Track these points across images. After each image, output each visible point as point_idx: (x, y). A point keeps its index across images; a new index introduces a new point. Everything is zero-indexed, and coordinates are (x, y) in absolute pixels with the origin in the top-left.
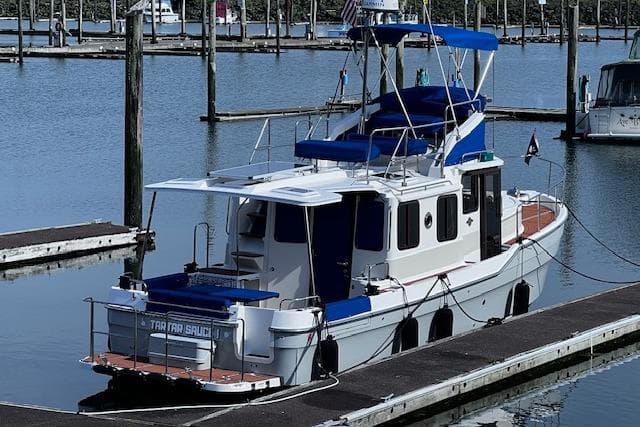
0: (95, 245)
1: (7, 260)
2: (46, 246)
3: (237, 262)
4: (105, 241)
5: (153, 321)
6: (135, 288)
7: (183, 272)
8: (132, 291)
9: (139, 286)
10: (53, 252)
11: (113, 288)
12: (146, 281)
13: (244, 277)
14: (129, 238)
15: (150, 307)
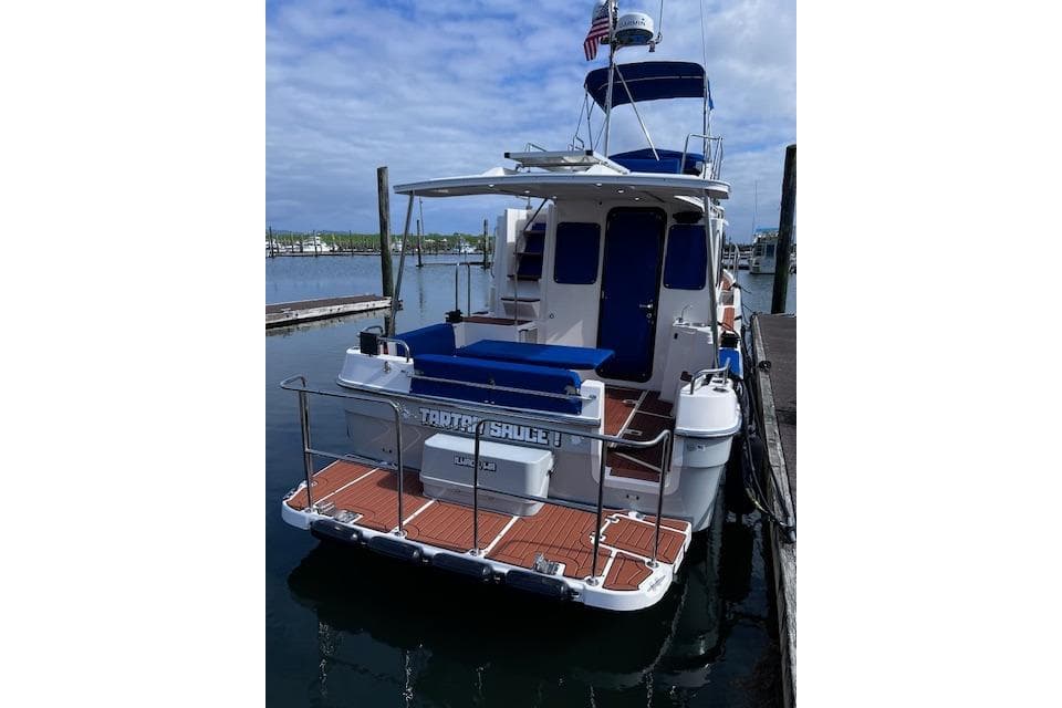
0: (364, 308)
1: (299, 317)
2: (329, 308)
3: (508, 309)
4: (371, 305)
5: (425, 411)
6: (386, 353)
7: (444, 322)
8: (382, 357)
9: (392, 345)
10: (334, 311)
11: (350, 351)
12: (404, 337)
13: (524, 326)
14: (386, 303)
15: (417, 386)
